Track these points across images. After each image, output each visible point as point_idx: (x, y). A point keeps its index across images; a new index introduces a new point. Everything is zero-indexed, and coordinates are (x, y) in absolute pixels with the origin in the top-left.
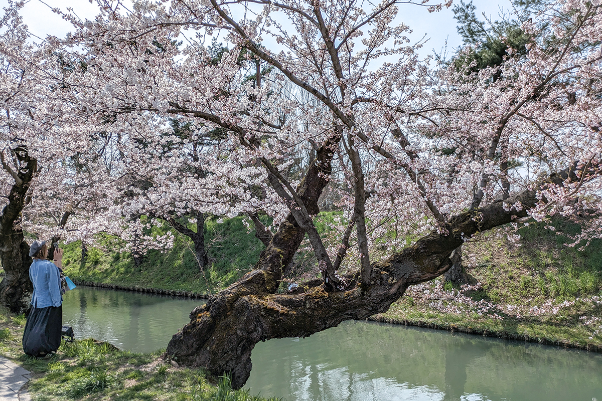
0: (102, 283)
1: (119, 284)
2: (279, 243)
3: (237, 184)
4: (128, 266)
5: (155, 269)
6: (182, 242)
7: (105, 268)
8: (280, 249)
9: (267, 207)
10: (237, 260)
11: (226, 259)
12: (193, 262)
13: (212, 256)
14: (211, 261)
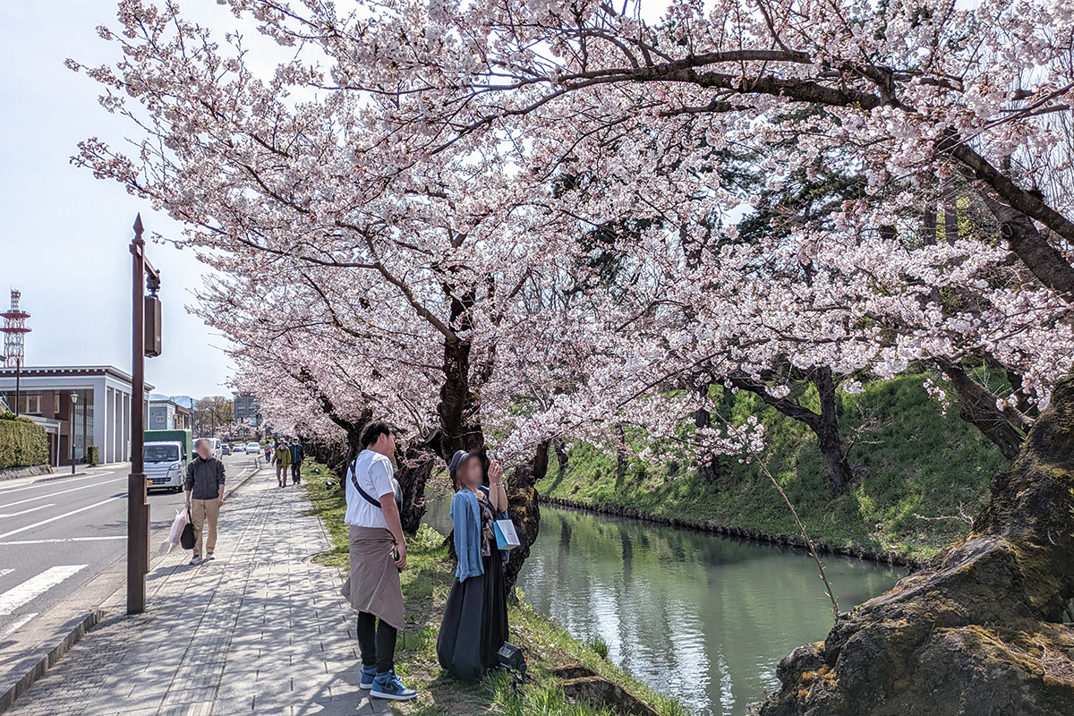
0: (652, 514)
1: (680, 516)
2: (1056, 448)
3: (899, 290)
4: (694, 483)
5: (745, 488)
6: (793, 433)
7: (656, 486)
8: (1064, 467)
9: (996, 342)
10: (920, 471)
11: (892, 469)
12: (819, 476)
13: (860, 462)
14: (859, 472)
